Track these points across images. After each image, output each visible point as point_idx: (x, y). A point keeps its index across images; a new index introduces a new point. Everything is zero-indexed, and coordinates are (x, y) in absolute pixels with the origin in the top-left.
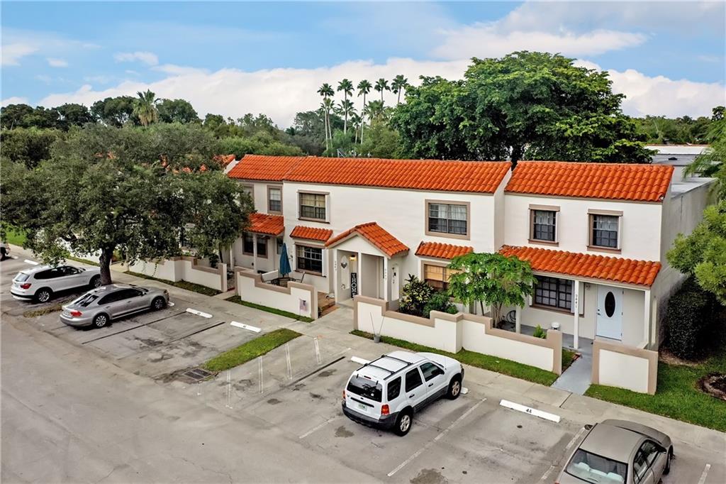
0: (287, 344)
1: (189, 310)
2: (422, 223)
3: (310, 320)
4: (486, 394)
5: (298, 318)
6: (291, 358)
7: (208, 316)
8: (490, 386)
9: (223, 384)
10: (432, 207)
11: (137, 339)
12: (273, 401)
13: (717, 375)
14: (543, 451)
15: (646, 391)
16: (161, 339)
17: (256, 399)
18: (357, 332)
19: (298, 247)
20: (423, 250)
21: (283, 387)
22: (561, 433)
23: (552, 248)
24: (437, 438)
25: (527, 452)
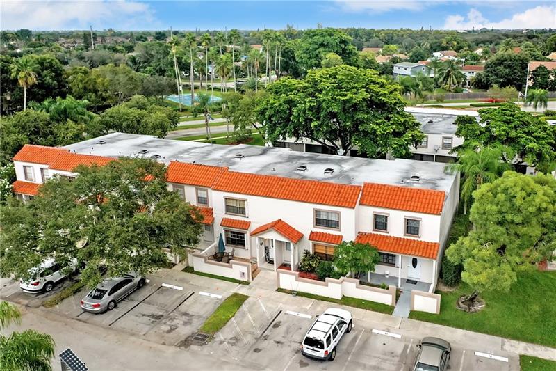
0: (243, 306)
1: (163, 285)
2: (311, 221)
3: (248, 283)
4: (364, 326)
5: (239, 282)
6: (251, 316)
7: (181, 289)
8: (364, 319)
9: (221, 342)
10: (317, 212)
11: (144, 315)
12: (257, 350)
13: (464, 296)
14: (397, 356)
15: (435, 312)
16: (161, 313)
17: (247, 350)
18: (280, 290)
19: (226, 231)
20: (313, 236)
21: (257, 339)
22: (403, 345)
23: (386, 234)
24: (349, 359)
25: (391, 358)
